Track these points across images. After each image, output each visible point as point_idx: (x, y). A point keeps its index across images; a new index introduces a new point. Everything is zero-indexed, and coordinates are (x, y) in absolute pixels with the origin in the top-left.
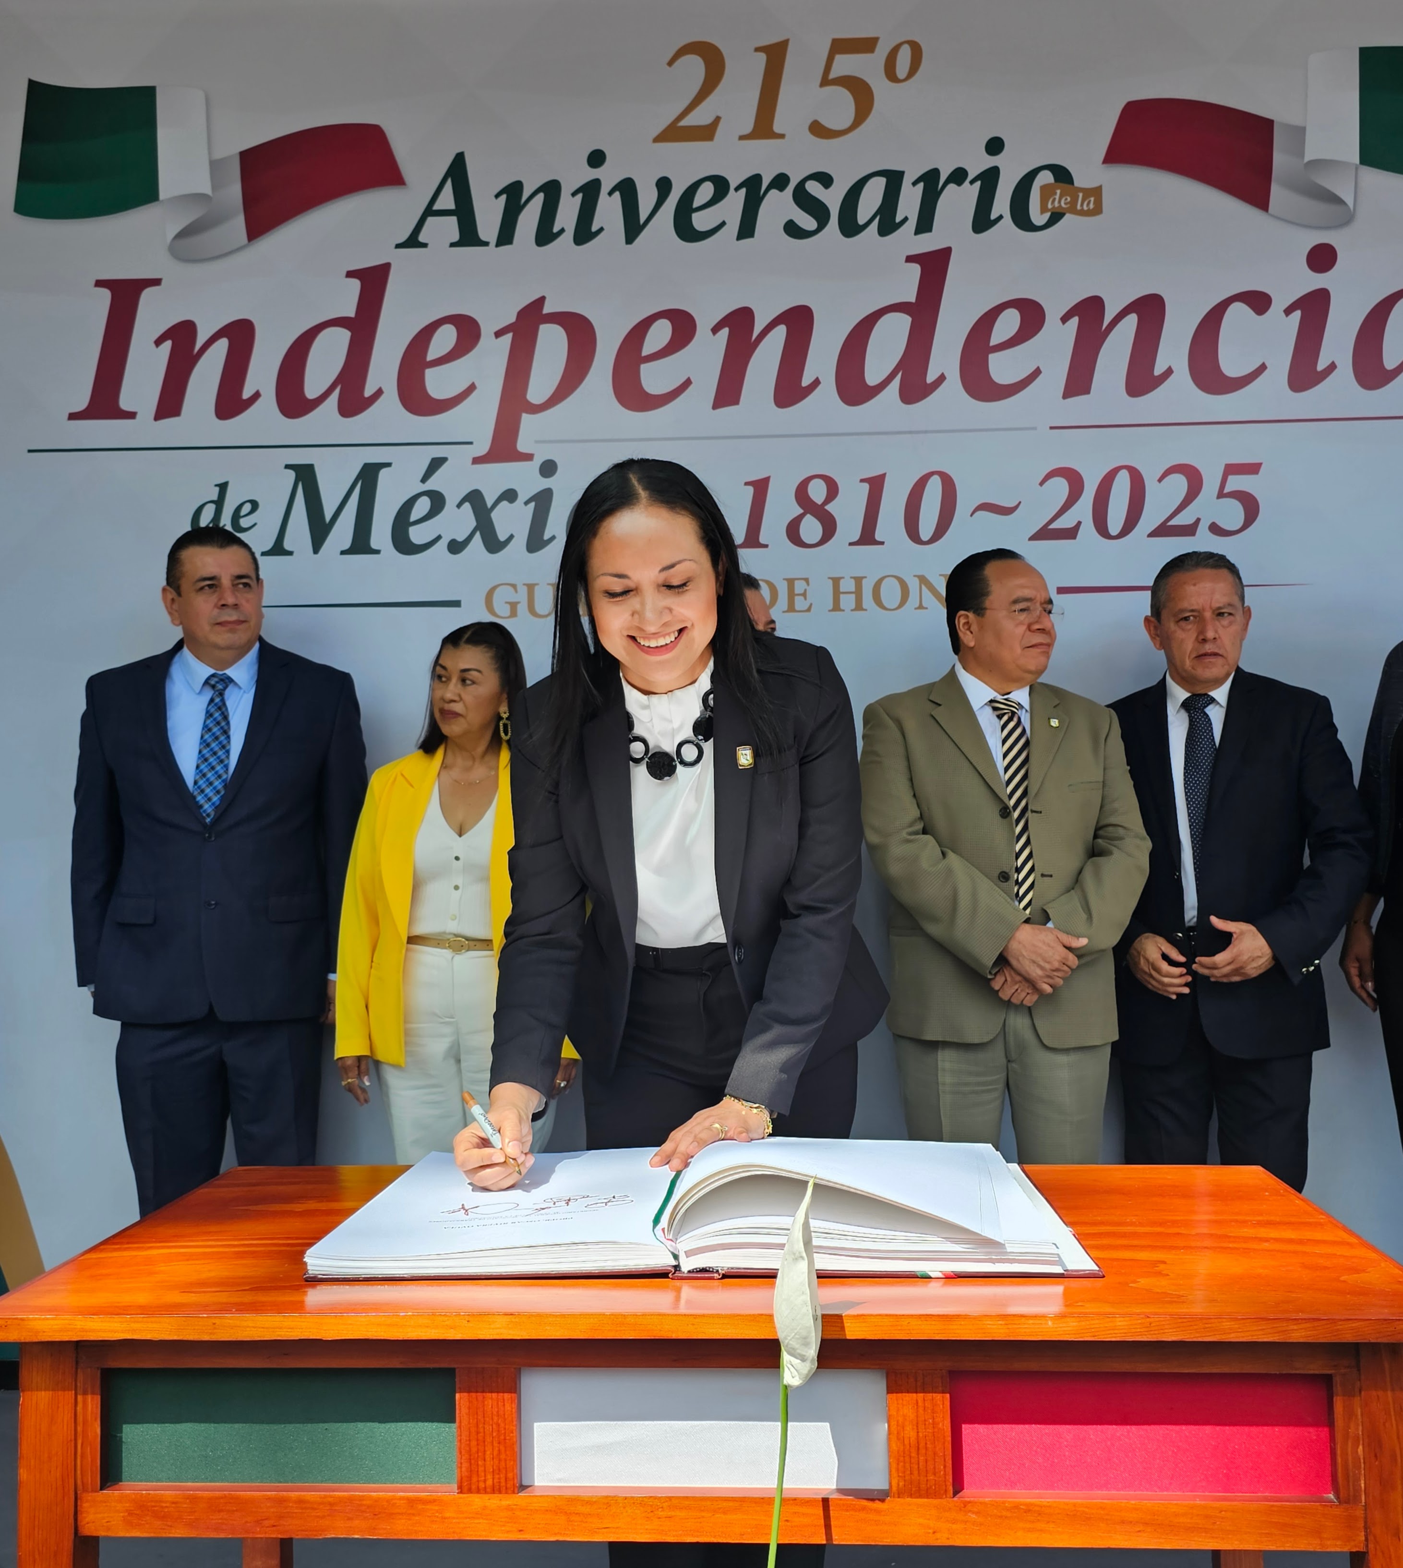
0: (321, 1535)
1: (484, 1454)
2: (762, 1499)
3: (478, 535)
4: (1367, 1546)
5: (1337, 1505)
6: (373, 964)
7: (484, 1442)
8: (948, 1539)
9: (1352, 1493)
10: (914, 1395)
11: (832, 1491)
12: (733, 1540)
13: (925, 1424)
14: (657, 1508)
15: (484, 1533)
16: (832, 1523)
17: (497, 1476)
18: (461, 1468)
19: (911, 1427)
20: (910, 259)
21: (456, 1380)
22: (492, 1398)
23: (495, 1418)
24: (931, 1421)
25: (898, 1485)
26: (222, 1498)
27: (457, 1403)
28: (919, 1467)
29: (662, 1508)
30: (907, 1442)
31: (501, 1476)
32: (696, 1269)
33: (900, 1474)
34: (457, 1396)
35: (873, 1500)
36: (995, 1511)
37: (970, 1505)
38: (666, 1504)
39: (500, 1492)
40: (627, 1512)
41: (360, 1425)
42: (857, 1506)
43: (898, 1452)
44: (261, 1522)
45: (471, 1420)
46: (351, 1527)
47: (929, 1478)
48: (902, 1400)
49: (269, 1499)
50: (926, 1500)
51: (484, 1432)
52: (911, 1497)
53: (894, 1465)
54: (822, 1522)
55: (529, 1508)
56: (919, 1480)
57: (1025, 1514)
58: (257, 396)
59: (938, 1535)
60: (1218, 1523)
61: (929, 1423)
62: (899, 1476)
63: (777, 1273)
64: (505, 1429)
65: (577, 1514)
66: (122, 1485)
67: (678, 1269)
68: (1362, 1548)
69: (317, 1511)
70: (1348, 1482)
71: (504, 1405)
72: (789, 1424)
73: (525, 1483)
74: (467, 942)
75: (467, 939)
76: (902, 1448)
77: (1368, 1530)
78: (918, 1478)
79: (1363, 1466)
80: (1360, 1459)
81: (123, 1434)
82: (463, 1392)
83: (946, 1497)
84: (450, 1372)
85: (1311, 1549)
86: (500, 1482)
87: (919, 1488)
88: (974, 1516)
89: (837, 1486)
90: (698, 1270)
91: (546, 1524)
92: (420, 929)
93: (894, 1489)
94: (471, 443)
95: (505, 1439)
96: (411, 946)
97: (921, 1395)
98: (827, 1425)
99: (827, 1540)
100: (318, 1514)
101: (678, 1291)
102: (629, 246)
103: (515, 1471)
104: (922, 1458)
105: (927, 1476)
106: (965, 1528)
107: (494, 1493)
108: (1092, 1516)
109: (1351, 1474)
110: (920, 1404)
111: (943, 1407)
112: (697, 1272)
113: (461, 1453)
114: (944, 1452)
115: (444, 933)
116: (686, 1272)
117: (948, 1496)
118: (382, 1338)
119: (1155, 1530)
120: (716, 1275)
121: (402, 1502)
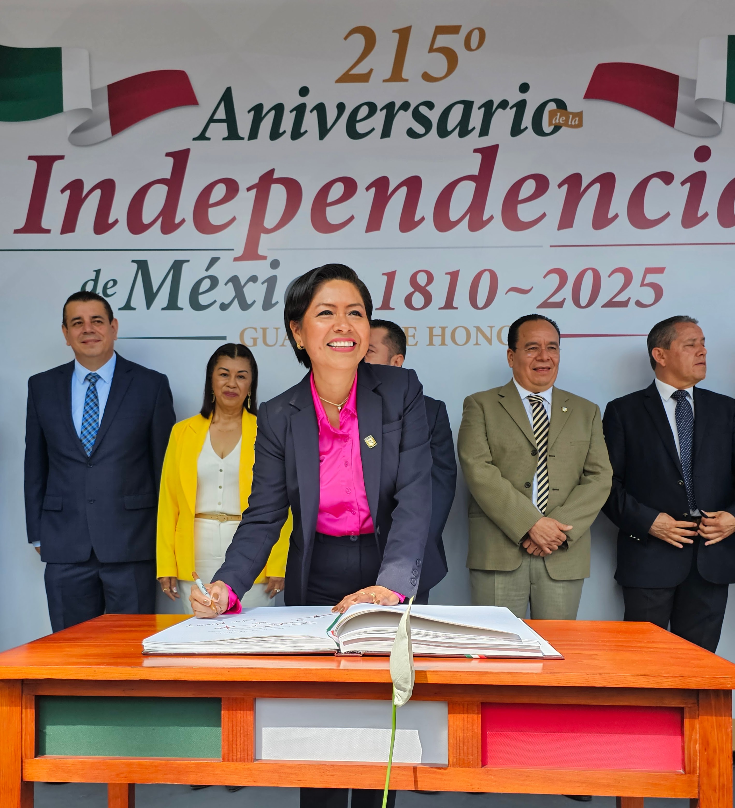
0: (150, 782)
1: (236, 742)
2: (382, 767)
3: (236, 300)
4: (699, 796)
5: (684, 775)
6: (176, 529)
7: (236, 735)
8: (478, 788)
9: (692, 769)
10: (463, 715)
11: (419, 764)
12: (366, 787)
13: (468, 730)
14: (326, 770)
15: (235, 782)
16: (418, 779)
17: (242, 753)
18: (224, 749)
19: (460, 731)
20: (476, 151)
21: (222, 704)
22: (240, 713)
23: (242, 723)
24: (471, 728)
25: (453, 761)
26: (99, 762)
27: (222, 715)
28: (464, 752)
29: (329, 770)
30: (458, 739)
31: (245, 753)
32: (349, 651)
33: (454, 755)
34: (222, 712)
35: (439, 768)
36: (503, 775)
37: (490, 771)
38: (331, 768)
39: (244, 761)
40: (310, 772)
41: (171, 728)
42: (431, 771)
43: (453, 744)
44: (119, 775)
45: (229, 724)
46: (166, 778)
47: (469, 757)
48: (456, 717)
49: (123, 763)
50: (467, 768)
51: (236, 731)
52: (460, 767)
53: (451, 751)
54: (413, 779)
55: (259, 770)
56: (464, 758)
57: (519, 776)
58: (116, 222)
59: (473, 787)
60: (621, 783)
61: (470, 729)
62: (453, 756)
63: (390, 654)
64: (247, 729)
65: (284, 773)
66: (47, 756)
67: (339, 652)
68: (696, 797)
69: (148, 770)
70: (690, 762)
71: (247, 717)
72: (396, 730)
73: (257, 758)
74: (227, 516)
75: (227, 515)
76: (455, 742)
77: (700, 788)
78: (463, 757)
79: (698, 754)
80: (697, 751)
81: (47, 730)
82: (225, 710)
83: (478, 767)
84: (218, 700)
85: (669, 797)
86: (244, 756)
87: (464, 762)
88: (493, 777)
89: (421, 761)
90: (350, 652)
91: (268, 778)
92: (203, 509)
93: (451, 763)
94: (233, 250)
95: (247, 734)
96: (196, 519)
97: (466, 715)
98: (417, 731)
99: (415, 788)
100: (149, 771)
101: (339, 662)
102: (321, 141)
103: (252, 751)
104: (466, 747)
105: (468, 756)
106: (487, 783)
107: (241, 762)
108: (554, 778)
109: (692, 759)
110: (466, 719)
111: (478, 721)
112: (349, 653)
113: (224, 741)
114: (478, 744)
115: (215, 511)
116: (343, 653)
117: (479, 767)
118: (183, 680)
119: (587, 786)
120: (360, 655)
121: (193, 766)
